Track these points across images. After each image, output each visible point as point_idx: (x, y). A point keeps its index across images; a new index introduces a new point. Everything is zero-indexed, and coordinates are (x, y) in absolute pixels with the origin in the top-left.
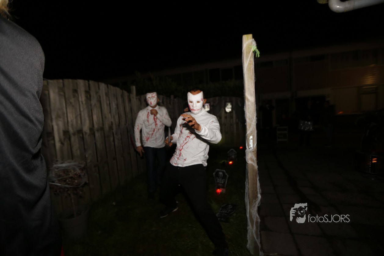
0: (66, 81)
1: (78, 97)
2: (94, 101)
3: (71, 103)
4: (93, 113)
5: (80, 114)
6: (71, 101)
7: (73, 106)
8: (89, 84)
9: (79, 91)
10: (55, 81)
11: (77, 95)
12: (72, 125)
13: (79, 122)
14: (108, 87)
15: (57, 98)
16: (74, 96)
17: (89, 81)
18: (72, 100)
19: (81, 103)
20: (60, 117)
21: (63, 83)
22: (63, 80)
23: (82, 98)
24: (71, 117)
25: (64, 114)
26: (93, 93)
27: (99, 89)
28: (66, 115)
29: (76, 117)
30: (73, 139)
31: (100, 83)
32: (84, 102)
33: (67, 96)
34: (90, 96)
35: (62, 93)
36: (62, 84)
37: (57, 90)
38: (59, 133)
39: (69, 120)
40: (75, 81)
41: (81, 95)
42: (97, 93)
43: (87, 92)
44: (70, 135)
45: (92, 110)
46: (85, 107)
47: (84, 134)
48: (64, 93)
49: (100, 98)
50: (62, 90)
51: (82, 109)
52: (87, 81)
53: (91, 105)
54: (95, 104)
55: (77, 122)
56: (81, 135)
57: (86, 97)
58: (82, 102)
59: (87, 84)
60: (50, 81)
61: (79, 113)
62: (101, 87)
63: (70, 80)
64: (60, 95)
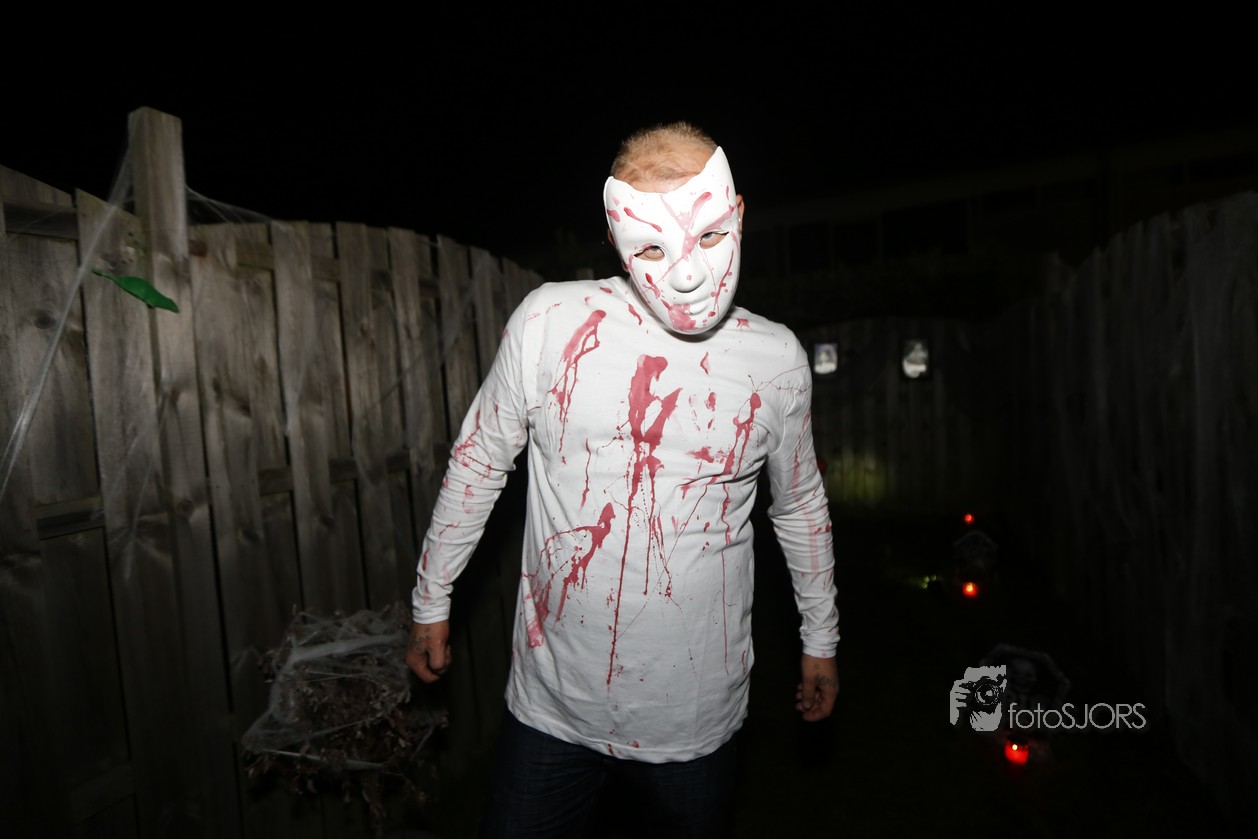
0: (345, 229)
1: (395, 307)
2: (453, 329)
3: (364, 333)
4: (450, 380)
5: (401, 386)
6: (365, 321)
7: (373, 345)
8: (434, 252)
9: (396, 278)
10: (302, 228)
11: (387, 296)
12: (368, 433)
13: (396, 419)
14: (501, 267)
15: (310, 308)
16: (378, 303)
17: (434, 239)
18: (368, 321)
19: (402, 332)
20: (318, 399)
21: (334, 239)
22: (334, 229)
23: (409, 312)
24: (363, 392)
25: (334, 380)
26: (448, 293)
27: (471, 274)
28: (343, 388)
29: (384, 398)
30: (369, 494)
31: (474, 251)
32: (415, 331)
33: (347, 301)
34: (438, 303)
35: (329, 287)
36: (330, 245)
37: (307, 273)
38: (312, 474)
39: (357, 411)
40: (384, 233)
41: (405, 300)
42: (462, 291)
43: (428, 286)
44: (356, 481)
45: (443, 369)
46: (418, 351)
47: (415, 470)
48: (339, 286)
49: (474, 313)
50: (328, 269)
51: (406, 363)
52: (426, 239)
53: (441, 345)
54: (457, 341)
55: (386, 421)
56: (402, 479)
57: (424, 307)
58: (408, 330)
59: (427, 251)
60: (280, 227)
61: (394, 379)
62: (477, 269)
63: (363, 228)
64: (320, 295)
